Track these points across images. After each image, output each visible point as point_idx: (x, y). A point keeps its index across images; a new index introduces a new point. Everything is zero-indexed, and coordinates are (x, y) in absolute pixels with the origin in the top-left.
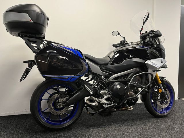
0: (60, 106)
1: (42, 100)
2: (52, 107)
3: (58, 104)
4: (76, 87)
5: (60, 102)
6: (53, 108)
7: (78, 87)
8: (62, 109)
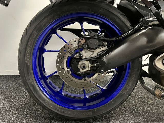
0: (84, 67)
1: (46, 51)
2: (66, 69)
3: (80, 63)
4: (128, 24)
5: (86, 60)
6: (68, 72)
7: (133, 25)
8: (90, 74)
